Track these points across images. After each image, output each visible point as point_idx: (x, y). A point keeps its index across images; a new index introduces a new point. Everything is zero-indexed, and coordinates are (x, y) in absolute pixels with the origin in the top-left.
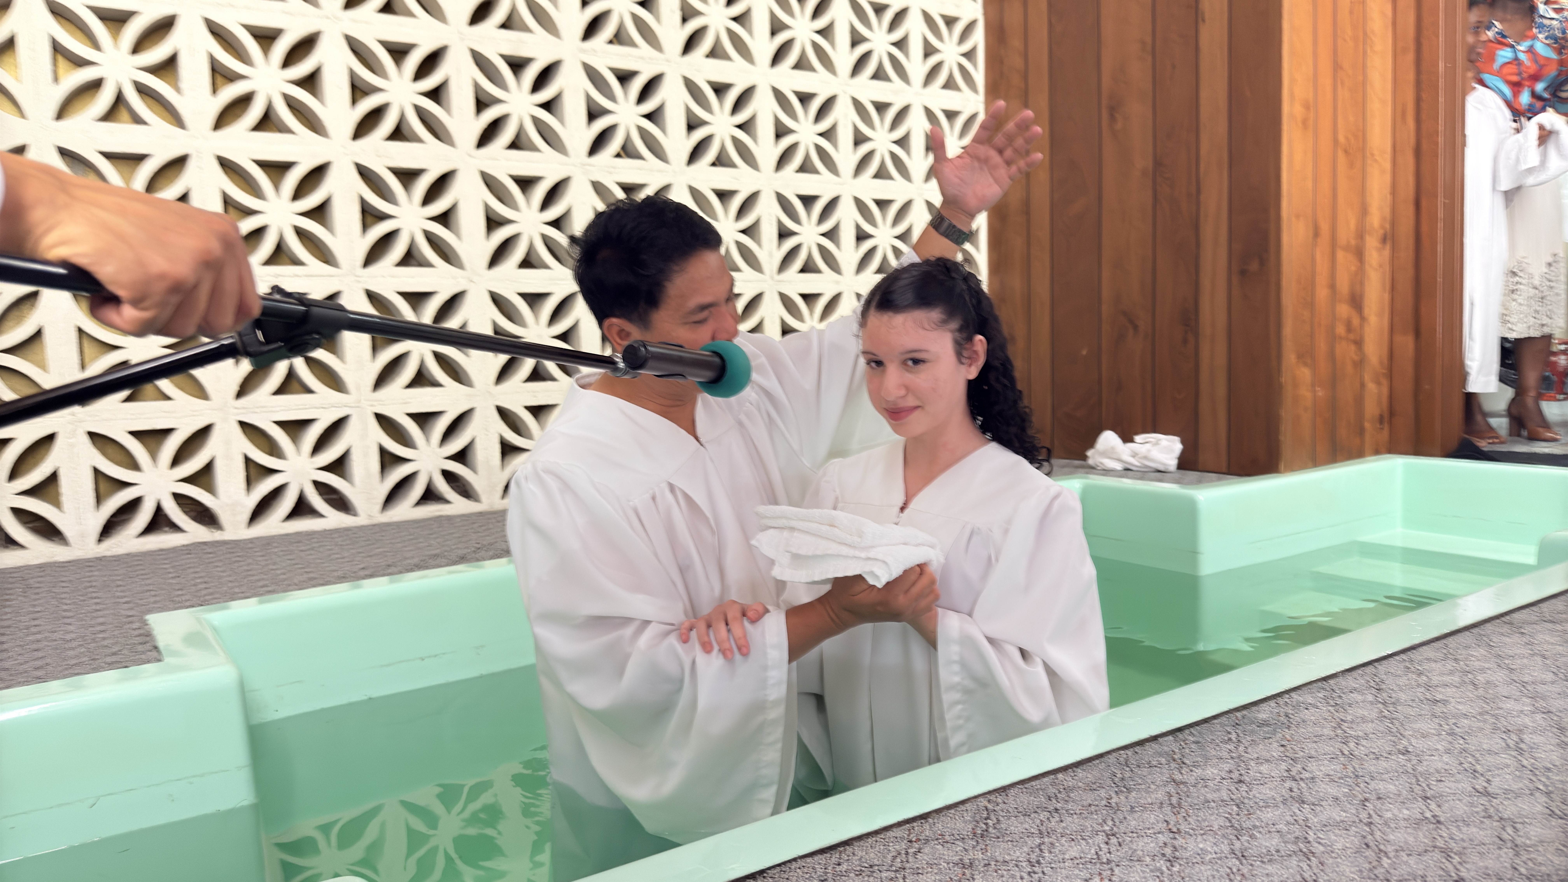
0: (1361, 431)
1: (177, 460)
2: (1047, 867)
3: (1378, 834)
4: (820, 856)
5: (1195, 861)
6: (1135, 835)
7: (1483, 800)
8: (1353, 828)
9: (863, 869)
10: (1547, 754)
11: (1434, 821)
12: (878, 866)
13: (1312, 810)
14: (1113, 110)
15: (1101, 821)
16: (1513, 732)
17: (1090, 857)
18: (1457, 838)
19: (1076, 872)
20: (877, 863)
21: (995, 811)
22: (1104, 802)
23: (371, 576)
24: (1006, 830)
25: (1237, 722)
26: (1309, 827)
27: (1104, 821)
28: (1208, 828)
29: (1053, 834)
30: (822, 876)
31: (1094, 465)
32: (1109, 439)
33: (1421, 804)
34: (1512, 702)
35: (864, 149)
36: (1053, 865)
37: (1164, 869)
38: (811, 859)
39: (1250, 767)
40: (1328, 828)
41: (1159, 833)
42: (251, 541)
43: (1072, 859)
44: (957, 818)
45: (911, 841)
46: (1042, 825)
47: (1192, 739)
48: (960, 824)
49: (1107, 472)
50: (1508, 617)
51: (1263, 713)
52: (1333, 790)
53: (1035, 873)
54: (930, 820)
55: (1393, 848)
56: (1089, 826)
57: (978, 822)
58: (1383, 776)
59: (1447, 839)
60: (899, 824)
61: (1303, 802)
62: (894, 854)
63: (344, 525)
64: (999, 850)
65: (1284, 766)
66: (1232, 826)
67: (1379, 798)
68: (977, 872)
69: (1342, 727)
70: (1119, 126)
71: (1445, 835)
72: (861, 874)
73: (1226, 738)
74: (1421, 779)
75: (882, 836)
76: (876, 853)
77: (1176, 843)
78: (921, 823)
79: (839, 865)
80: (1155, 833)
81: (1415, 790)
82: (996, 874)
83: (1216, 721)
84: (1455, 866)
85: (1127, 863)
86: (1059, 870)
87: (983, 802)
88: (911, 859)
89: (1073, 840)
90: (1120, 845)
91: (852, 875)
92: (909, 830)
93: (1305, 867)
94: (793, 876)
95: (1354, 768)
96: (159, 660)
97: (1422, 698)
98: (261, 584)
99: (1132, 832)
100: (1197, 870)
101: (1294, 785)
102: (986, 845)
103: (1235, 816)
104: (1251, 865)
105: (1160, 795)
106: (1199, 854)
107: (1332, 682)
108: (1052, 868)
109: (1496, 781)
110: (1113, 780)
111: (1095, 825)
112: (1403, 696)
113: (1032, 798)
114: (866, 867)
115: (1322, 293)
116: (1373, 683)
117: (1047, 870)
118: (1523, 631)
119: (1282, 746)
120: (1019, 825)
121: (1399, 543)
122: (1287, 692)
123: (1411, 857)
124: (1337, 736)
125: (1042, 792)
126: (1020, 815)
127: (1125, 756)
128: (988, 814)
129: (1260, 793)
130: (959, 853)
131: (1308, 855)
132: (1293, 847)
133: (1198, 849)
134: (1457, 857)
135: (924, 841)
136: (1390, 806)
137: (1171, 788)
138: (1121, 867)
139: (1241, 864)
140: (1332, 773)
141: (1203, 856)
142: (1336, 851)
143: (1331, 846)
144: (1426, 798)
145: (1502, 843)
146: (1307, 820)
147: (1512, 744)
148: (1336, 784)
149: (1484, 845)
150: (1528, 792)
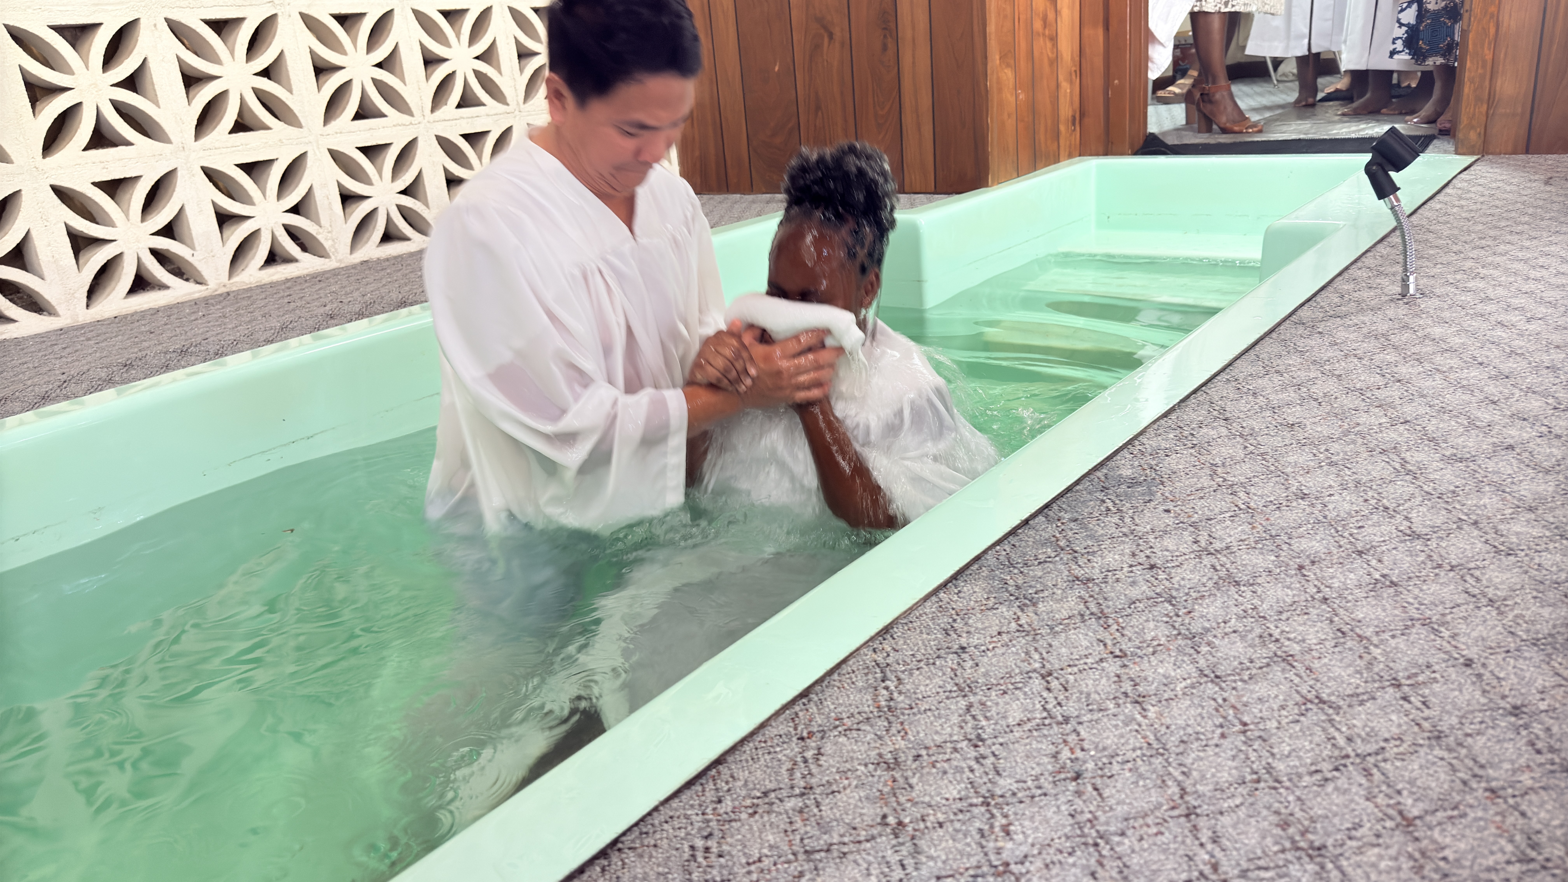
0: (1057, 135)
2: (994, 744)
3: (1343, 613)
4: (689, 794)
6: (1075, 669)
7: (1418, 545)
8: (1311, 609)
10: (1440, 474)
11: (1388, 583)
12: (774, 791)
13: (1253, 592)
15: (1023, 655)
16: (1389, 451)
17: (1038, 716)
18: (1426, 602)
19: (1034, 744)
20: (771, 787)
21: (888, 665)
22: (1014, 626)
24: (915, 693)
25: (1104, 485)
26: (1264, 617)
27: (1029, 655)
29: (976, 687)
33: (1360, 561)
36: (1001, 740)
38: (677, 800)
39: (1151, 544)
40: (1285, 616)
41: (1102, 661)
43: (1019, 725)
44: (847, 687)
45: (802, 739)
46: (956, 676)
47: (1067, 517)
48: (855, 696)
50: (1296, 316)
51: (1127, 469)
52: (1259, 560)
54: (816, 698)
55: (1371, 629)
56: (1014, 667)
57: (875, 688)
58: (1298, 531)
59: (1417, 606)
60: (776, 715)
61: (1237, 583)
62: (788, 765)
64: (922, 729)
65: (1187, 537)
66: (1179, 634)
67: (1313, 562)
68: (910, 773)
69: (1218, 473)
71: (1411, 600)
72: (755, 813)
73: (1104, 509)
74: (1340, 529)
75: (760, 737)
76: (764, 769)
77: (1129, 672)
78: (804, 704)
79: (720, 801)
80: (1098, 663)
81: (1342, 543)
82: (934, 770)
83: (1081, 488)
84: (1449, 642)
85: (1088, 716)
86: (1011, 746)
87: (869, 656)
88: (814, 769)
90: (1066, 690)
92: (792, 720)
94: (661, 838)
95: (1261, 525)
97: (1274, 423)
99: (1070, 666)
101: (1213, 560)
102: (902, 723)
103: (1174, 619)
104: (1234, 688)
105: (1073, 602)
107: (1175, 417)
108: (1001, 744)
109: (1414, 517)
110: (1007, 590)
111: (1020, 664)
112: (1255, 425)
113: (925, 637)
114: (759, 798)
116: (1216, 413)
117: (997, 749)
118: (1319, 330)
120: (928, 682)
122: (1137, 437)
123: (1396, 640)
124: (1219, 486)
125: (934, 625)
126: (922, 664)
128: (882, 672)
129: (1183, 579)
130: (873, 745)
131: (1288, 659)
132: (1264, 652)
133: (1161, 677)
134: (1442, 629)
135: (819, 735)
136: (1331, 570)
137: (1079, 590)
138: (1085, 724)
139: (1221, 689)
140: (1243, 537)
141: (1172, 686)
142: (1314, 647)
143: (1304, 641)
144: (1360, 553)
145: (1474, 599)
146: (1256, 608)
147: (1398, 466)
148: (1257, 552)
149: (1458, 606)
150: (1455, 526)
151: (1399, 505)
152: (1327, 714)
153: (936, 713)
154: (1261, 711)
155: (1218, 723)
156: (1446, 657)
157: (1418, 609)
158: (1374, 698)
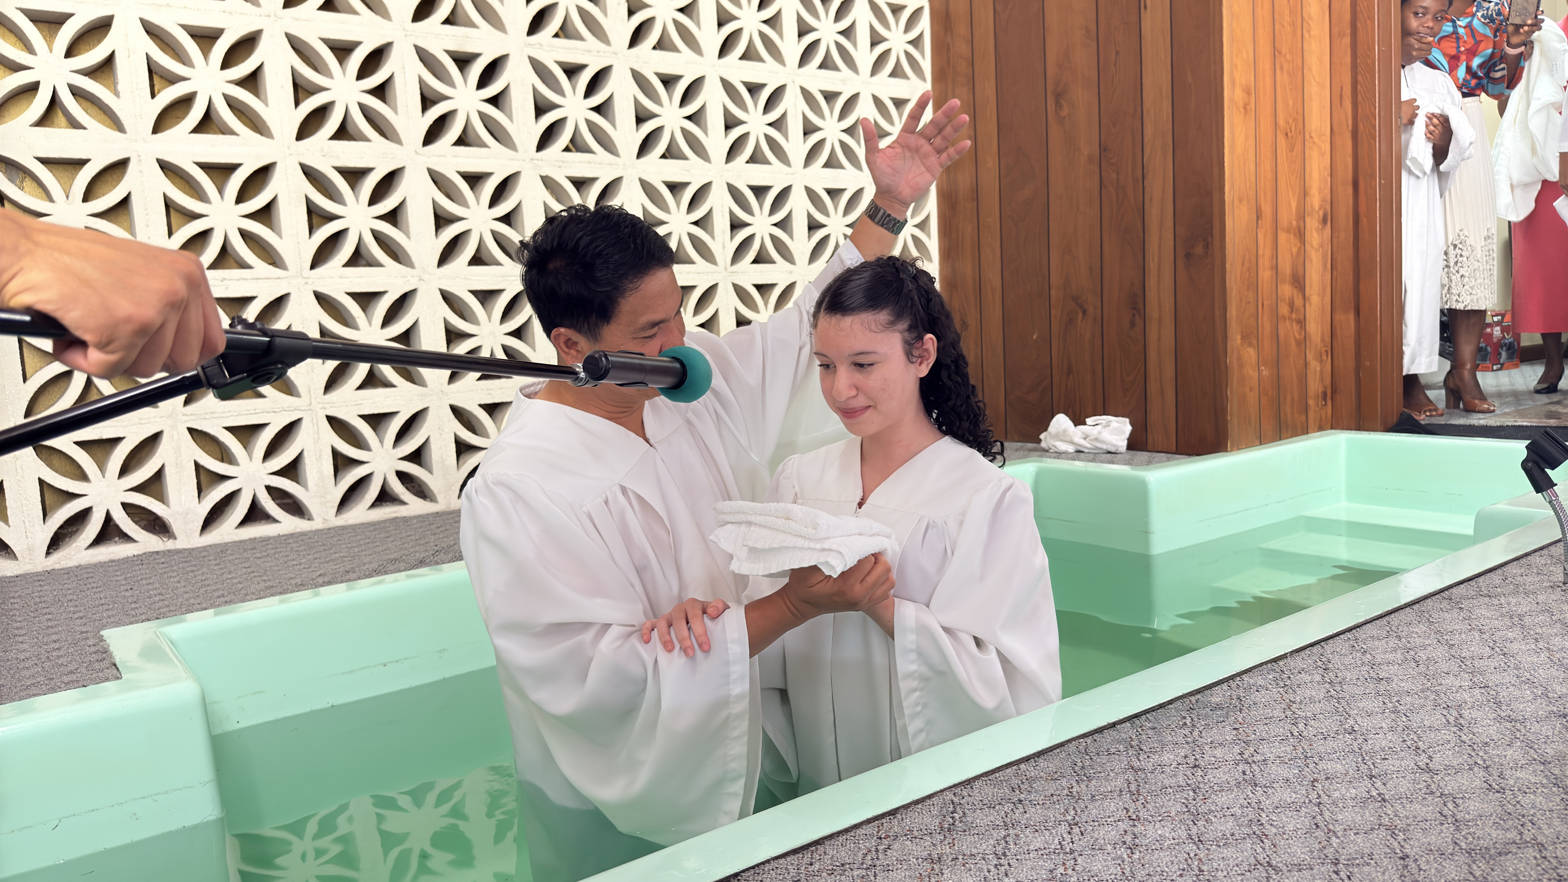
0: (1306, 409)
1: (124, 470)
2: (1012, 859)
3: (1327, 814)
4: (793, 857)
5: (1154, 847)
6: (1096, 823)
7: (1426, 777)
8: (1303, 809)
9: (835, 868)
10: (1485, 729)
11: (1380, 799)
12: (850, 864)
13: (1264, 792)
14: (1058, 96)
15: (1063, 810)
16: (1451, 707)
17: (1053, 847)
18: (1401, 815)
19: (1041, 863)
20: (848, 861)
21: (960, 804)
22: (1066, 792)
23: (329, 583)
24: (972, 823)
25: (1191, 706)
26: (1262, 810)
27: (1067, 811)
28: (1166, 814)
29: (1017, 825)
30: (795, 877)
31: (1048, 448)
32: (1061, 422)
33: (1367, 782)
34: (1451, 677)
35: (814, 138)
36: (1018, 857)
37: (1125, 856)
38: (783, 859)
39: (1204, 751)
40: (1279, 810)
41: (1119, 821)
42: (204, 548)
43: (1036, 850)
44: (924, 812)
45: (880, 838)
46: (1006, 816)
47: (1148, 725)
48: (928, 819)
49: (1059, 455)
50: (1446, 592)
51: (1217, 696)
52: (1284, 772)
53: (1001, 865)
54: (899, 816)
55: (1341, 827)
56: (1052, 816)
57: (945, 817)
58: (1331, 756)
59: (1391, 816)
60: (869, 821)
61: (1256, 785)
62: (865, 851)
63: (298, 530)
64: (966, 844)
65: (1237, 749)
66: (1189, 811)
67: (1328, 778)
68: (945, 867)
69: (1291, 708)
70: (1065, 112)
71: (1389, 812)
72: (833, 874)
73: (1181, 723)
74: (1367, 758)
75: (852, 834)
76: (847, 850)
77: (1136, 830)
78: (890, 819)
79: (811, 864)
80: (1115, 821)
81: (1361, 768)
82: (963, 868)
83: (1170, 706)
84: (1399, 843)
85: (1089, 852)
86: (1024, 862)
87: (949, 796)
88: (881, 856)
89: (1037, 831)
90: (1082, 835)
91: (824, 874)
92: (878, 827)
93: (1259, 850)
94: (766, 878)
95: (1303, 748)
96: (117, 678)
97: (1366, 676)
98: (216, 594)
99: (1093, 821)
100: (1156, 856)
101: (1247, 767)
102: (954, 839)
103: (1190, 801)
104: (1208, 849)
105: (1120, 782)
106: (1158, 841)
107: (1281, 663)
108: (1017, 860)
109: (1437, 758)
110: (1073, 769)
111: (1057, 815)
112: (1349, 676)
113: (996, 790)
114: (837, 866)
115: (1265, 275)
116: (1320, 663)
117: (1013, 862)
118: (1461, 606)
119: (1234, 729)
120: (985, 818)
121: (1343, 517)
122: (1239, 674)
123: (1358, 836)
124: (1286, 717)
125: (1006, 783)
126: (985, 807)
127: (1084, 744)
128: (954, 807)
129: (1214, 777)
130: (928, 848)
131: (1261, 838)
132: (1247, 830)
133: (1157, 835)
134: (1401, 834)
135: (892, 838)
136: (1338, 785)
137: (1130, 775)
138: (1083, 856)
139: (1198, 848)
140: (1282, 755)
141: (1161, 842)
142: (1287, 832)
143: (1283, 827)
144: (1371, 777)
145: (1443, 818)
146: (1260, 802)
147: (1452, 720)
148: (1286, 766)
149: (1427, 821)
150: (1468, 767)
151: (1431, 747)
152: (1269, 874)
153: (981, 837)
154: (1219, 865)
155: (1181, 868)
156: (1389, 851)
157: (1391, 819)
158: (1312, 869)
